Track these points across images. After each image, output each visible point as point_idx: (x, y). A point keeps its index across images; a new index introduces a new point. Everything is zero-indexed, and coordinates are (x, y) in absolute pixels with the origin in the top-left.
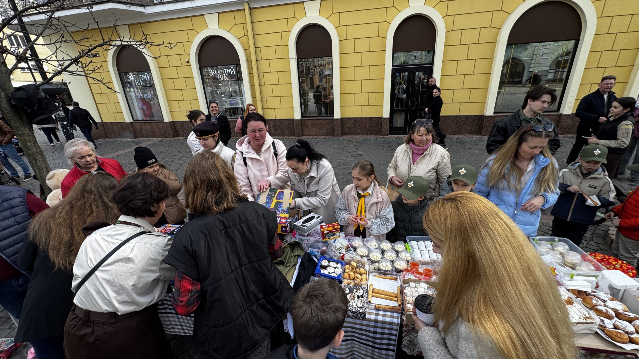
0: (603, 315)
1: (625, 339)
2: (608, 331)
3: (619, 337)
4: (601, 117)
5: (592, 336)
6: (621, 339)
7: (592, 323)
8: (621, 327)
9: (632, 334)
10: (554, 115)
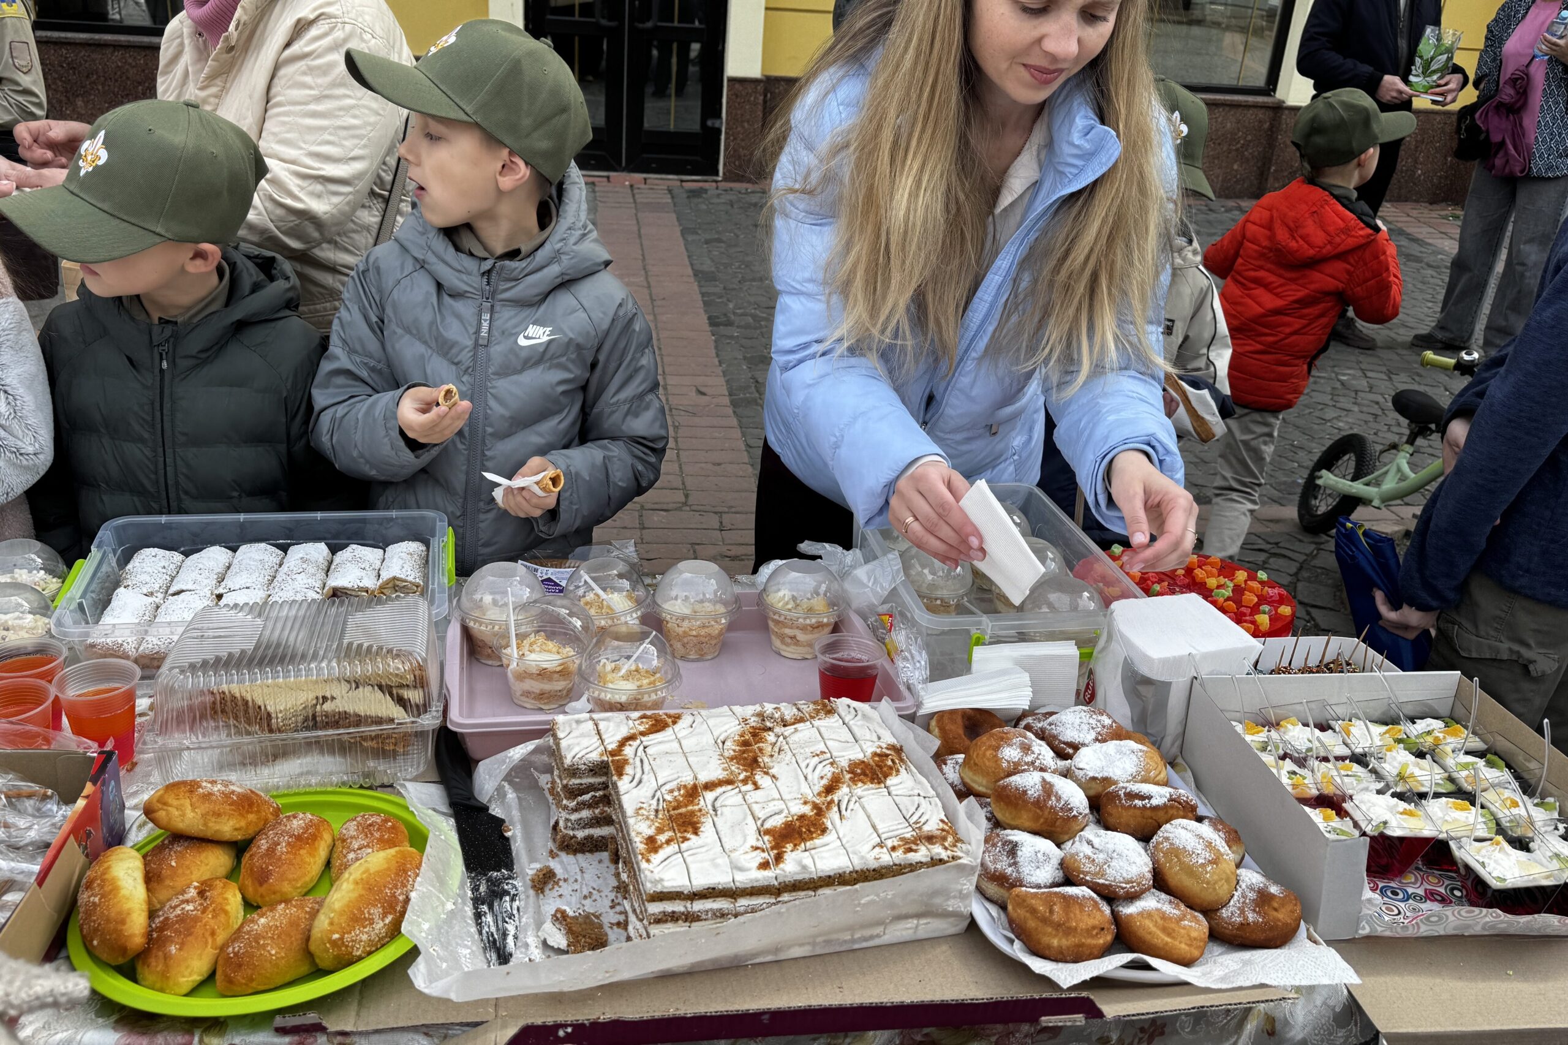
0: (1025, 818)
1: (1088, 932)
2: (1021, 901)
3: (1058, 926)
4: (1387, 78)
5: (943, 952)
6: (1069, 931)
7: (936, 862)
8: (1088, 867)
9: (1132, 897)
10: (1255, 106)
